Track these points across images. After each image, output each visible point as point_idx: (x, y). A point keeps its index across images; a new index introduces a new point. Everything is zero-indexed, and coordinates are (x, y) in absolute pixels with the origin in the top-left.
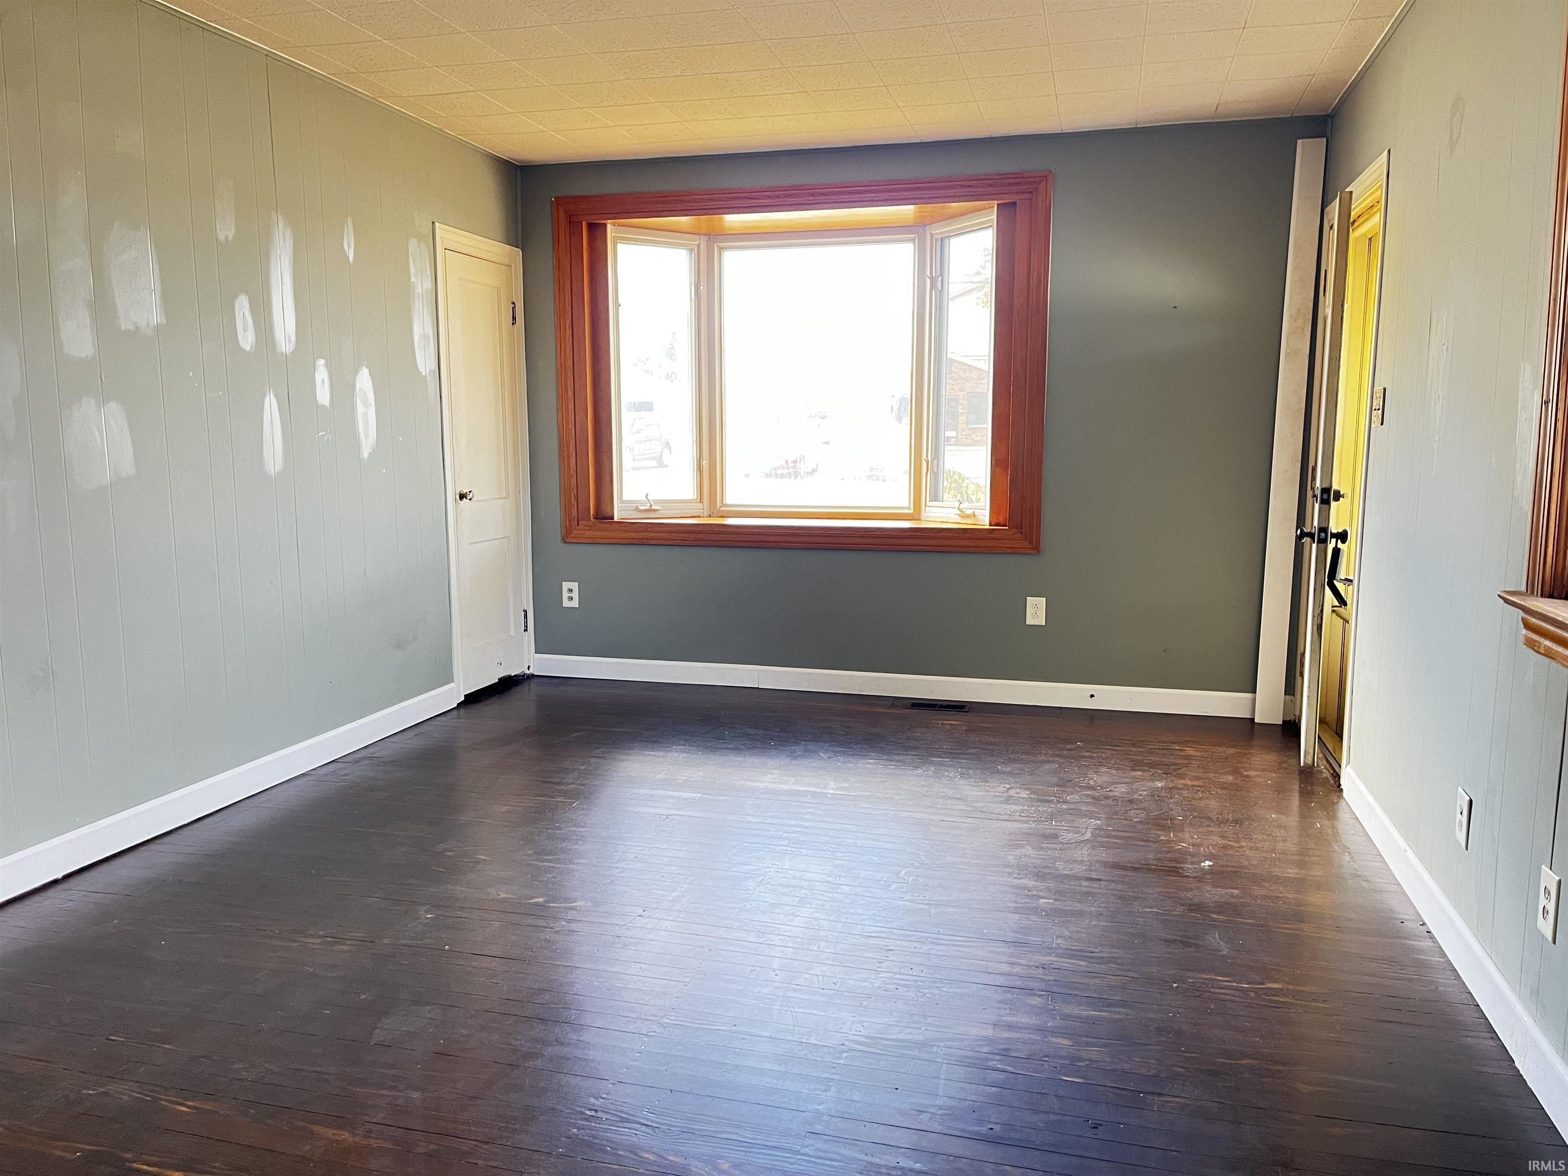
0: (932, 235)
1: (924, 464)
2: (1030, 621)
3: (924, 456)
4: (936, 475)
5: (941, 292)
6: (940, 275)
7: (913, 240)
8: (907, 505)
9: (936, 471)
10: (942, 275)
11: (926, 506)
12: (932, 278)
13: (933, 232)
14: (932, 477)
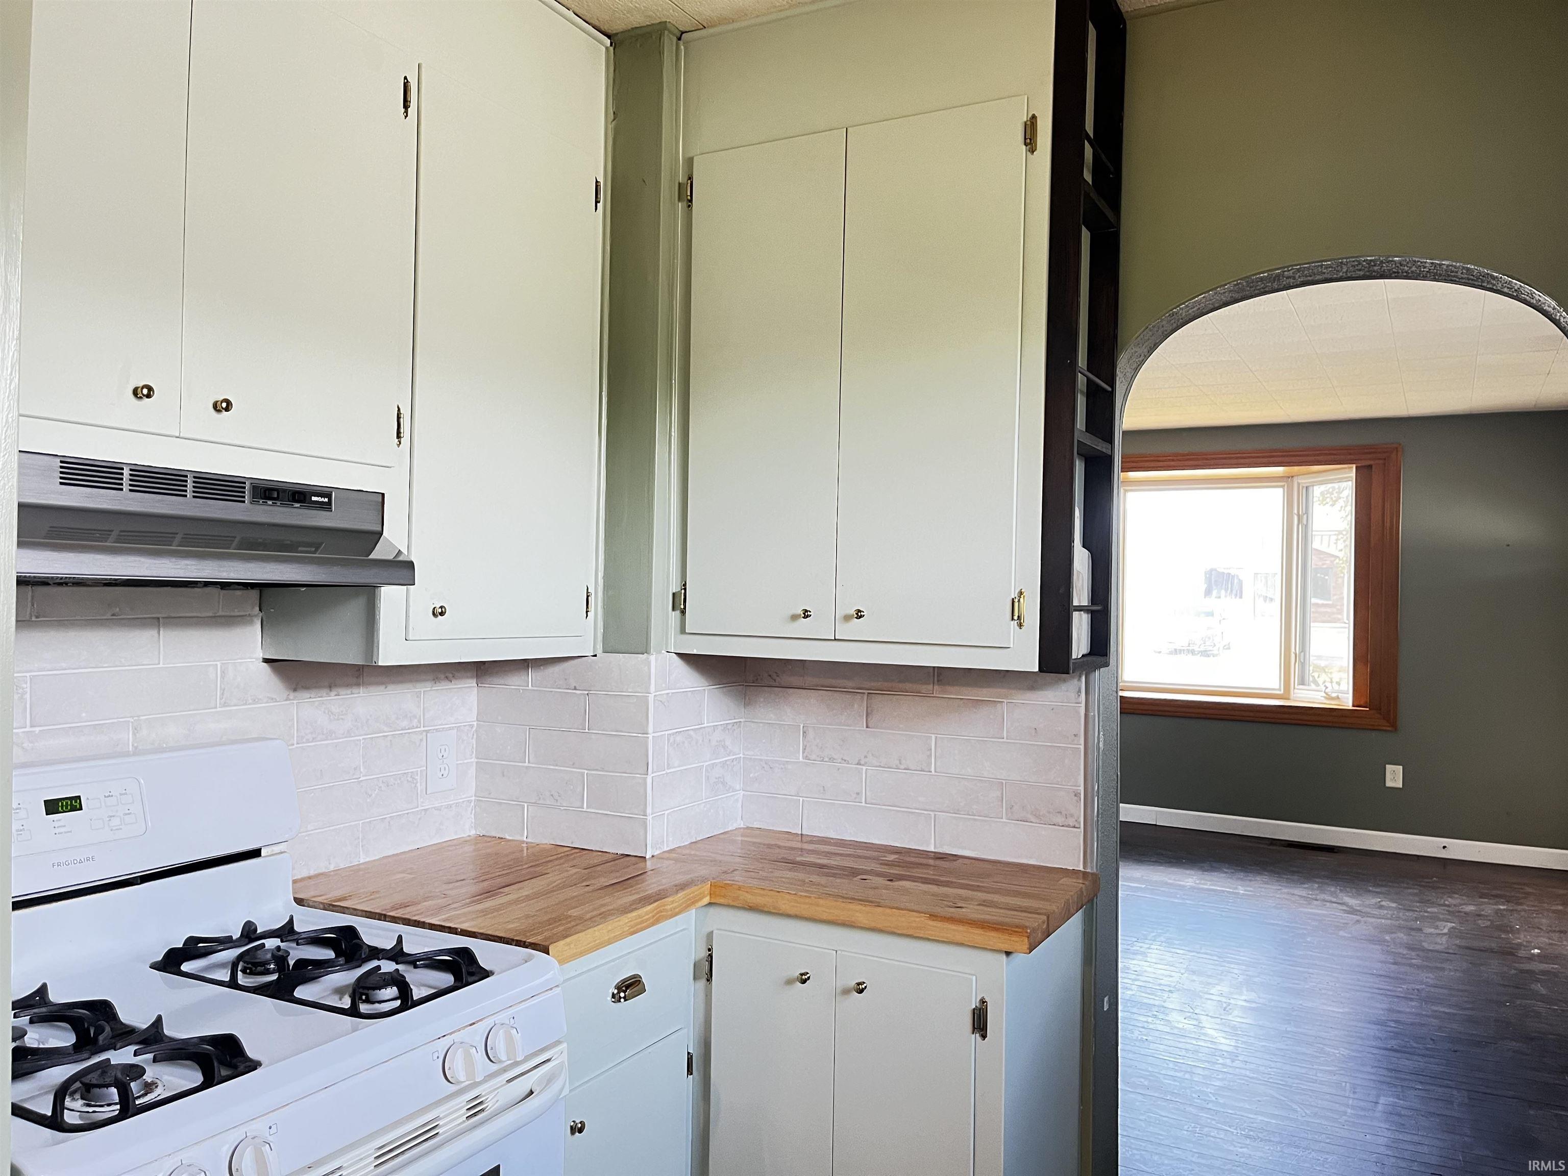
0: (1299, 484)
1: (1293, 656)
2: (1389, 783)
3: (1293, 650)
4: (1303, 665)
5: (1306, 526)
6: (1306, 513)
7: (1283, 487)
8: (1277, 687)
9: (1302, 661)
10: (1307, 513)
11: (1294, 688)
12: (1298, 515)
13: (1300, 481)
14: (1300, 666)
